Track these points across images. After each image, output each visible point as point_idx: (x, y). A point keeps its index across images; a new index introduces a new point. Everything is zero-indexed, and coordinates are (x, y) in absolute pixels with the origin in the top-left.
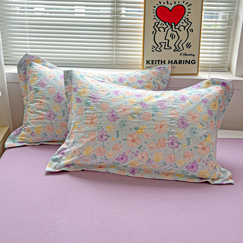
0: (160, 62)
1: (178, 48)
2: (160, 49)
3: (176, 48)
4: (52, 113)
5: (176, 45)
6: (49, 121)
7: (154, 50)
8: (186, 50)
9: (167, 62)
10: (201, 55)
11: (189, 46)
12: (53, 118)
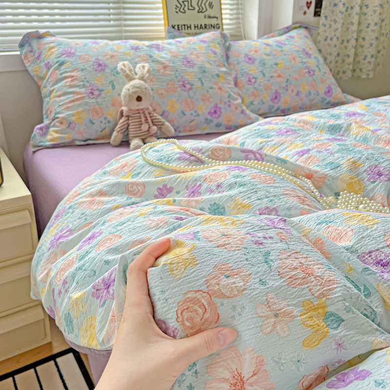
0: (186, 27)
1: (201, 9)
2: (183, 9)
3: (200, 9)
4: (95, 89)
5: (199, 4)
7: (178, 10)
8: (210, 12)
9: (193, 27)
11: (211, 6)
12: (98, 96)
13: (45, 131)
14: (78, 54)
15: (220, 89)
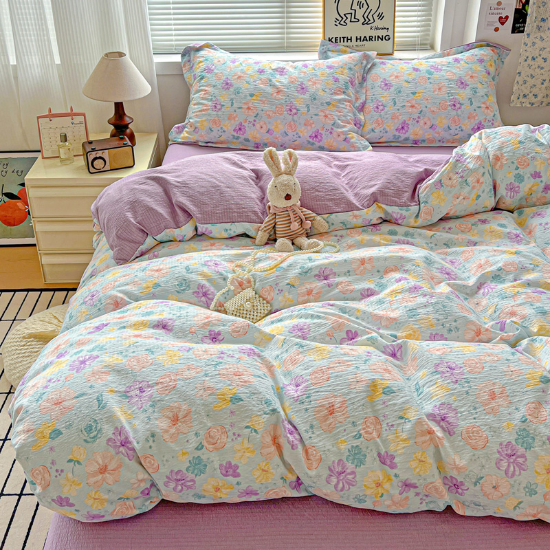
0: (346, 39)
2: (344, 22)
3: (365, 21)
4: (218, 103)
5: (365, 16)
6: (215, 113)
7: (337, 23)
8: (378, 23)
9: (354, 39)
10: (396, 29)
11: (381, 16)
12: (220, 109)
13: (180, 130)
14: (216, 71)
15: (326, 116)
